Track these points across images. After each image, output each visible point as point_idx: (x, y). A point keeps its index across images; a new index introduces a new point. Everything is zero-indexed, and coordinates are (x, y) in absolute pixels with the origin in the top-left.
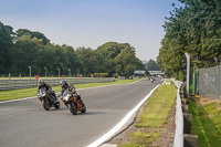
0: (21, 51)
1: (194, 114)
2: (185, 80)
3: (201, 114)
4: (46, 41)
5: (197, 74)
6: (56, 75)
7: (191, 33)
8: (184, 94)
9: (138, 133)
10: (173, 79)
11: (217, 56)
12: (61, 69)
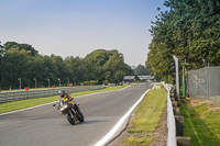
0: (9, 64)
1: (185, 116)
2: (174, 83)
3: (192, 115)
4: (34, 53)
5: (186, 77)
6: (46, 86)
7: (178, 36)
8: (174, 97)
9: (131, 139)
10: (163, 83)
11: (205, 57)
12: (51, 80)
